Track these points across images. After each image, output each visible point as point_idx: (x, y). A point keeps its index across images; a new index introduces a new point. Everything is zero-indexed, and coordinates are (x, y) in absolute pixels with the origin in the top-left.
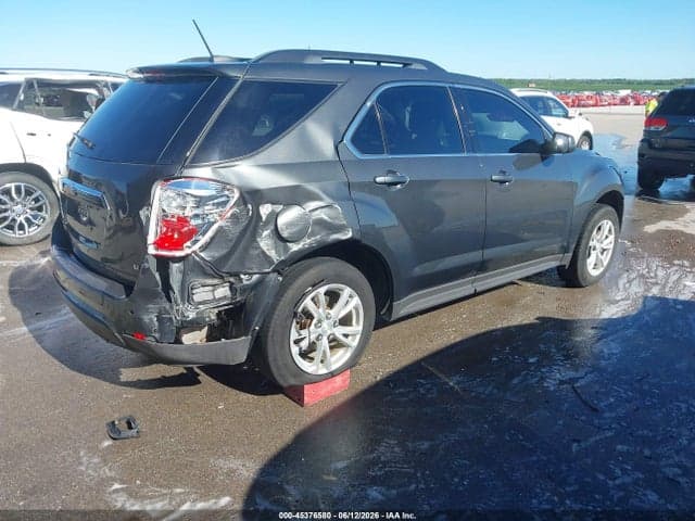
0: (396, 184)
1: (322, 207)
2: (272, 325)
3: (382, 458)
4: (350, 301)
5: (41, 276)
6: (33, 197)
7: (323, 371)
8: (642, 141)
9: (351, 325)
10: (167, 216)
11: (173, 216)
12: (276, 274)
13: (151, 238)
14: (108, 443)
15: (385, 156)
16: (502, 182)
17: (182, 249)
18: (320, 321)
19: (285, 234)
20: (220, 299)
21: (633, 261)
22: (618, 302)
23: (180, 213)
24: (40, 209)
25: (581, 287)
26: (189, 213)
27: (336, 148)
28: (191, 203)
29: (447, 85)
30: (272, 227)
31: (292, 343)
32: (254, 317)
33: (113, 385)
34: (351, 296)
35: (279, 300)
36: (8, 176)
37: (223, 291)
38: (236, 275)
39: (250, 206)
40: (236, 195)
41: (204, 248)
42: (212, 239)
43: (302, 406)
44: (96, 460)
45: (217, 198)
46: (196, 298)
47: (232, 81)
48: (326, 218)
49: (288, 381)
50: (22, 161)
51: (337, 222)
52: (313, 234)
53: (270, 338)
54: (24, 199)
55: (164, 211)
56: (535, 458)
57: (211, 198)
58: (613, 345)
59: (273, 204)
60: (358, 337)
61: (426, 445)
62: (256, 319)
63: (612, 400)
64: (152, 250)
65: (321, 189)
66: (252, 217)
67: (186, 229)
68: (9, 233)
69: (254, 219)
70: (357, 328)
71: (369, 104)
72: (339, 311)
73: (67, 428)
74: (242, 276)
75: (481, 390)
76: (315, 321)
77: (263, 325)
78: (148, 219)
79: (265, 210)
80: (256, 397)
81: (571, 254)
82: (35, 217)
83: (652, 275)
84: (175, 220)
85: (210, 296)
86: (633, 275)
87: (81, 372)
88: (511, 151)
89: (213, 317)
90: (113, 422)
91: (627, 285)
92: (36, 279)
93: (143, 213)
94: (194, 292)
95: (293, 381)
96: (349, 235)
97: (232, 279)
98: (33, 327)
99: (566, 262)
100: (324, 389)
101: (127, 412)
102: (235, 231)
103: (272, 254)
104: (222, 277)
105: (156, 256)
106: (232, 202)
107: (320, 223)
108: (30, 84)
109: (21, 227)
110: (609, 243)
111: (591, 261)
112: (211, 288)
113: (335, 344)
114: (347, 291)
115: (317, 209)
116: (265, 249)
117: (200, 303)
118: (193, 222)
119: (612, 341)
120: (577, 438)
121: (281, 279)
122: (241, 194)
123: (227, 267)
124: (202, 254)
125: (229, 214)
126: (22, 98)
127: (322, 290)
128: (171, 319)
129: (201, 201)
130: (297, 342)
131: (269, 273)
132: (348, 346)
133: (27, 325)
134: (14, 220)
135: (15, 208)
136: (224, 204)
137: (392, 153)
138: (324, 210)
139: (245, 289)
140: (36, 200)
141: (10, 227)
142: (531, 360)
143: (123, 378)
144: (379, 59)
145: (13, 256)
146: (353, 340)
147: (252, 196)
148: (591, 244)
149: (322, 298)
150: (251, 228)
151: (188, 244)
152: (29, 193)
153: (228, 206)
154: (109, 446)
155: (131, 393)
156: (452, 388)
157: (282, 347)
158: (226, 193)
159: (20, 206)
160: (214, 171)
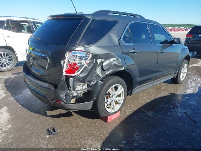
0: (135, 53)
1: (115, 60)
2: (100, 97)
3: (137, 139)
4: (121, 90)
5: (13, 81)
6: (8, 56)
7: (113, 111)
8: (185, 41)
9: (120, 97)
10: (70, 63)
11: (72, 63)
12: (101, 81)
13: (64, 70)
14: (48, 136)
15: (132, 44)
16: (162, 53)
17: (74, 74)
18: (112, 96)
19: (105, 69)
20: (84, 89)
21: (190, 76)
22: (190, 88)
23: (74, 62)
24: (11, 60)
25: (178, 84)
26: (77, 62)
27: (119, 41)
28: (78, 59)
29: (146, 23)
30: (101, 66)
31: (105, 103)
32: (94, 95)
33: (45, 117)
34: (121, 88)
35: (102, 89)
36: (1, 50)
37: (85, 87)
38: (89, 82)
39: (94, 60)
40: (91, 56)
41: (81, 73)
42: (83, 70)
43: (107, 122)
44: (45, 142)
45: (85, 57)
46: (77, 89)
47: (89, 19)
48: (117, 63)
49: (103, 115)
50: (6, 45)
51: (120, 65)
52: (113, 69)
53: (99, 102)
54: (6, 57)
55: (69, 61)
56: (183, 138)
57: (84, 57)
58: (194, 102)
59: (101, 59)
60: (123, 101)
61: (148, 134)
62: (95, 95)
63: (199, 119)
64: (64, 74)
65: (115, 54)
66: (95, 63)
67: (76, 67)
68: (1, 68)
69: (96, 64)
70: (122, 98)
71: (127, 28)
72: (118, 92)
73: (33, 132)
74: (91, 82)
75: (159, 116)
76: (111, 96)
77: (97, 97)
78: (64, 64)
79: (99, 61)
80: (91, 120)
81: (176, 74)
82: (9, 63)
83: (197, 80)
84: (72, 64)
85: (81, 88)
86: (192, 80)
87: (33, 112)
88: (161, 43)
89: (82, 95)
90: (48, 129)
91: (191, 83)
92: (12, 82)
93: (62, 62)
94: (77, 87)
95: (104, 115)
96: (123, 69)
97: (88, 83)
98: (15, 97)
99: (175, 77)
100: (113, 117)
101: (52, 126)
102: (90, 67)
103: (101, 75)
104: (85, 82)
105: (65, 76)
106: (89, 58)
107: (115, 65)
108: (8, 21)
109: (5, 66)
110: (186, 71)
111: (181, 76)
112: (81, 86)
113: (116, 103)
114: (120, 86)
115: (114, 61)
116: (98, 73)
117: (78, 91)
118: (78, 65)
119: (193, 100)
120: (193, 131)
121: (102, 83)
122: (92, 56)
123: (87, 79)
124: (80, 75)
125: (88, 62)
126: (5, 25)
127: (114, 86)
128: (70, 96)
129: (81, 58)
130: (106, 102)
131: (99, 81)
132: (120, 104)
133: (13, 97)
134: (3, 64)
135: (3, 60)
136: (87, 59)
137: (134, 43)
138: (116, 61)
139: (92, 86)
140: (10, 57)
141: (2, 66)
142: (171, 107)
143: (48, 114)
144: (127, 14)
145: (3, 75)
146: (121, 101)
147: (95, 57)
148: (182, 71)
149: (114, 89)
150: (95, 67)
151: (76, 72)
152: (7, 55)
153: (88, 60)
154: (48, 137)
155: (51, 119)
156: (151, 116)
157: (102, 104)
158: (88, 55)
159: (5, 59)
160: (85, 48)
